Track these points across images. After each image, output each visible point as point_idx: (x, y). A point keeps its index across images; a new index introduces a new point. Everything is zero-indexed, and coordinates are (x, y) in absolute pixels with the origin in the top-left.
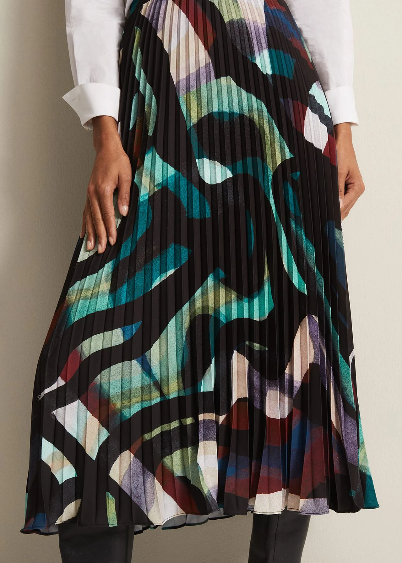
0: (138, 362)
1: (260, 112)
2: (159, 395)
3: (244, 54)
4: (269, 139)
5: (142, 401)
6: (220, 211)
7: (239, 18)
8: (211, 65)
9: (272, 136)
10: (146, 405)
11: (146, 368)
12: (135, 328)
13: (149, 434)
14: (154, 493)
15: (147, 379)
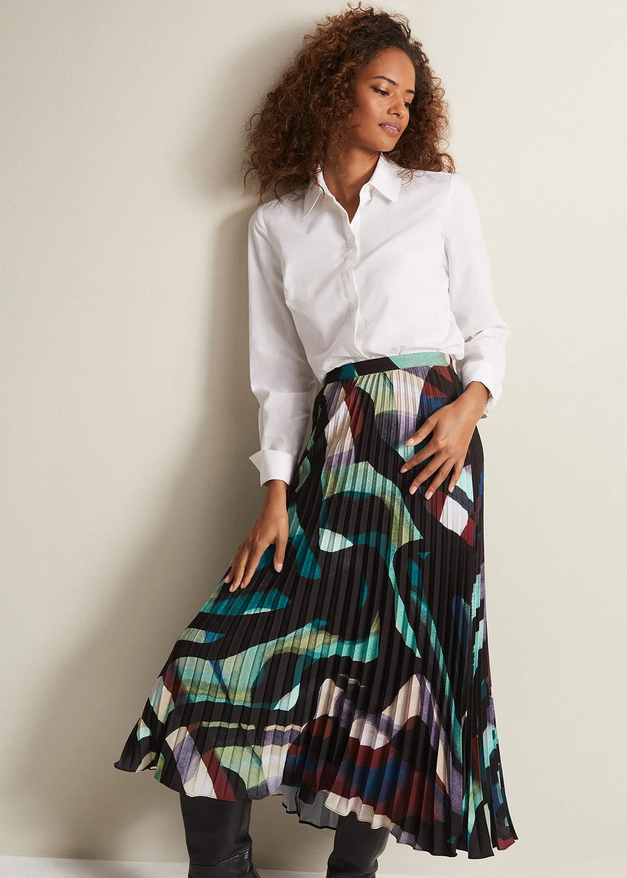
0: (211, 663)
1: (393, 495)
2: (225, 697)
3: (388, 442)
4: (398, 520)
5: (208, 694)
6: (332, 574)
7: (391, 410)
8: (353, 451)
9: (401, 518)
10: (211, 699)
11: (218, 672)
12: (215, 637)
13: (207, 723)
14: (196, 770)
15: (216, 681)
